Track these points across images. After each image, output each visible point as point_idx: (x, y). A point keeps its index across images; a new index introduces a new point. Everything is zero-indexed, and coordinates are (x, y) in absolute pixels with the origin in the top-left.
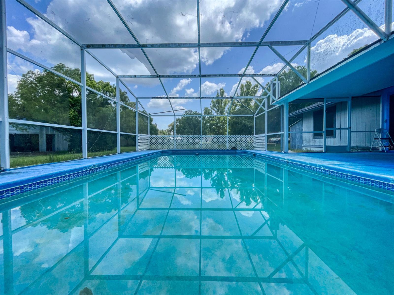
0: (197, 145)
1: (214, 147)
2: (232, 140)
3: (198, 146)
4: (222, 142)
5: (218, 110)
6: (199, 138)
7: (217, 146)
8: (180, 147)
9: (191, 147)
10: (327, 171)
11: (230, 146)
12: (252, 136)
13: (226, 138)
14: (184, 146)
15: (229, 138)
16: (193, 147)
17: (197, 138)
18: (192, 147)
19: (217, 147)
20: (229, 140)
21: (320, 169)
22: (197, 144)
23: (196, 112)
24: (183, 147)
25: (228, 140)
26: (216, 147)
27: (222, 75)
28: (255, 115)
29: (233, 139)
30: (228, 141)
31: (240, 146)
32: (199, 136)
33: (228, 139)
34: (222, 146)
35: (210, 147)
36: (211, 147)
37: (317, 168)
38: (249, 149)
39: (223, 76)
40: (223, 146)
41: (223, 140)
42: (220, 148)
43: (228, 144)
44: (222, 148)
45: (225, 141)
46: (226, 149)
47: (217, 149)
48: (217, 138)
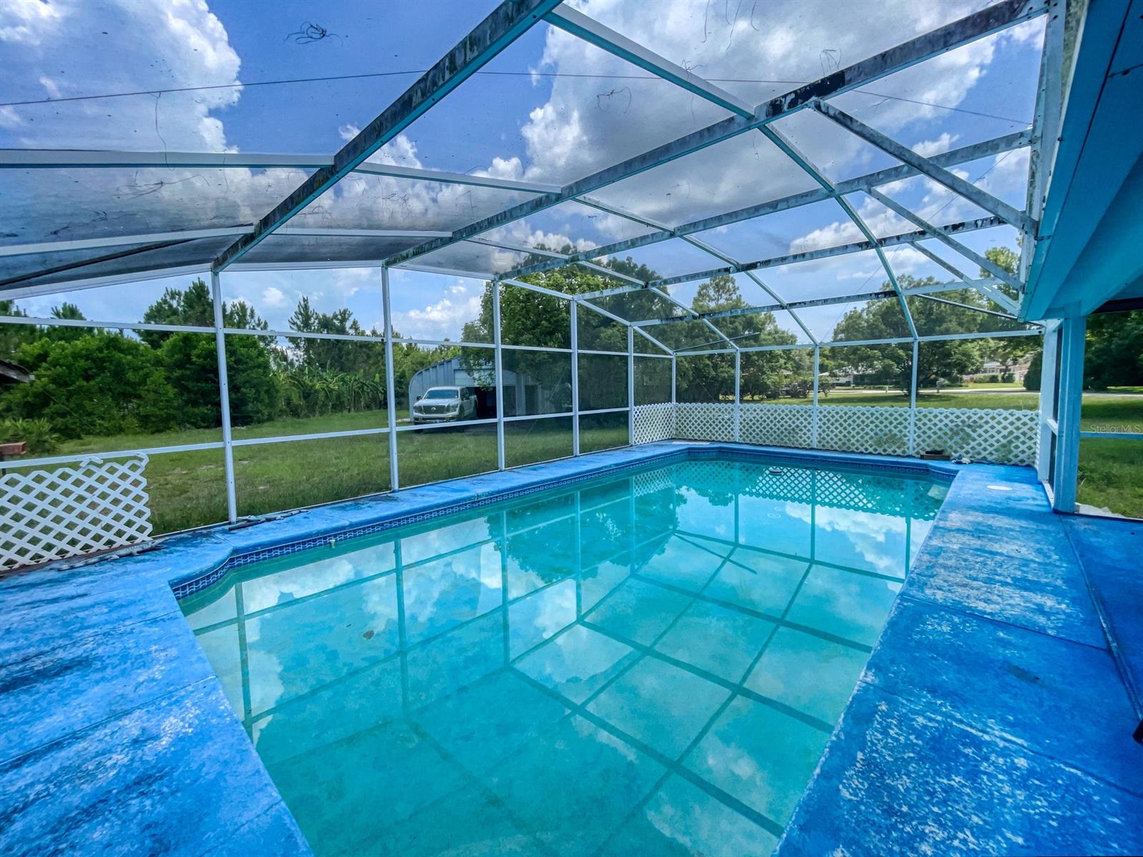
0: (801, 433)
1: (858, 445)
2: (929, 424)
3: (805, 437)
4: (891, 431)
6: (809, 412)
7: (871, 442)
8: (751, 437)
11: (923, 445)
13: (906, 416)
14: (761, 435)
16: (789, 440)
18: (786, 439)
19: (871, 446)
20: (920, 424)
22: (801, 430)
24: (757, 437)
25: (912, 424)
26: (867, 445)
27: (803, 255)
29: (934, 421)
30: (912, 428)
32: (809, 406)
33: (912, 420)
34: (890, 442)
35: (844, 444)
36: (848, 444)
38: (1009, 460)
39: (807, 256)
40: (895, 443)
41: (895, 423)
42: (880, 450)
43: (912, 436)
44: (890, 451)
45: (900, 427)
46: (904, 452)
47: (871, 450)
48: (872, 414)
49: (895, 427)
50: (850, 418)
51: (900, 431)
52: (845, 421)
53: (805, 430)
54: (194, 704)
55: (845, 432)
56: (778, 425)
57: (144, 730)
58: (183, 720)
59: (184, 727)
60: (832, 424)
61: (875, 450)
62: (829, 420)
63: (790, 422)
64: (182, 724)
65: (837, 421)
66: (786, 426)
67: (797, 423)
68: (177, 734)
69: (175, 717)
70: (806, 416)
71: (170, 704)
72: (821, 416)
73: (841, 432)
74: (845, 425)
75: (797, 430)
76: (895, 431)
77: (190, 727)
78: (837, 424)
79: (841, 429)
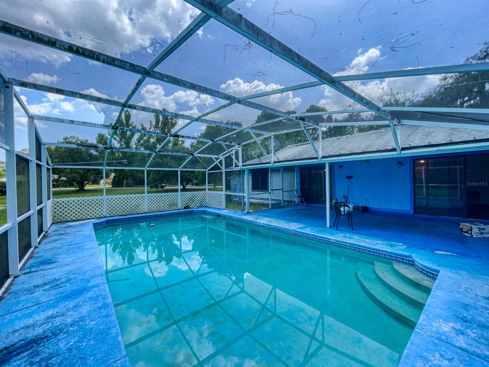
0: (140, 207)
1: (163, 208)
2: (184, 198)
3: (142, 208)
4: (173, 201)
5: (121, 139)
6: (143, 197)
7: (167, 206)
8: (114, 213)
9: (131, 211)
10: (297, 234)
11: (183, 205)
12: (204, 192)
13: (178, 195)
15: (182, 195)
16: (135, 211)
17: (140, 197)
18: (133, 211)
19: (168, 208)
20: (182, 198)
21: (292, 232)
22: (140, 205)
23: (87, 141)
24: (118, 212)
26: (166, 208)
28: (207, 170)
29: (186, 196)
30: (180, 199)
31: (193, 204)
32: (143, 195)
33: (179, 197)
34: (173, 205)
35: (158, 209)
36: (160, 208)
37: (289, 232)
40: (175, 205)
41: (175, 198)
42: (171, 209)
43: (180, 202)
44: (174, 208)
45: (176, 200)
46: (178, 208)
47: (168, 209)
48: (167, 196)
49: (175, 200)
50: (160, 198)
51: (176, 201)
52: (158, 199)
53: (142, 205)
54: (433, 327)
55: (158, 204)
56: (129, 205)
57: (457, 335)
58: (440, 325)
59: (442, 323)
60: (153, 201)
61: (169, 209)
62: (152, 200)
63: (135, 203)
64: (442, 325)
65: (155, 200)
66: (133, 204)
67: (138, 202)
68: (446, 323)
69: (443, 329)
70: (142, 199)
71: (442, 335)
72: (148, 198)
73: (157, 204)
74: (158, 201)
75: (138, 206)
76: (175, 201)
77: (440, 321)
78: (155, 201)
79: (157, 203)
